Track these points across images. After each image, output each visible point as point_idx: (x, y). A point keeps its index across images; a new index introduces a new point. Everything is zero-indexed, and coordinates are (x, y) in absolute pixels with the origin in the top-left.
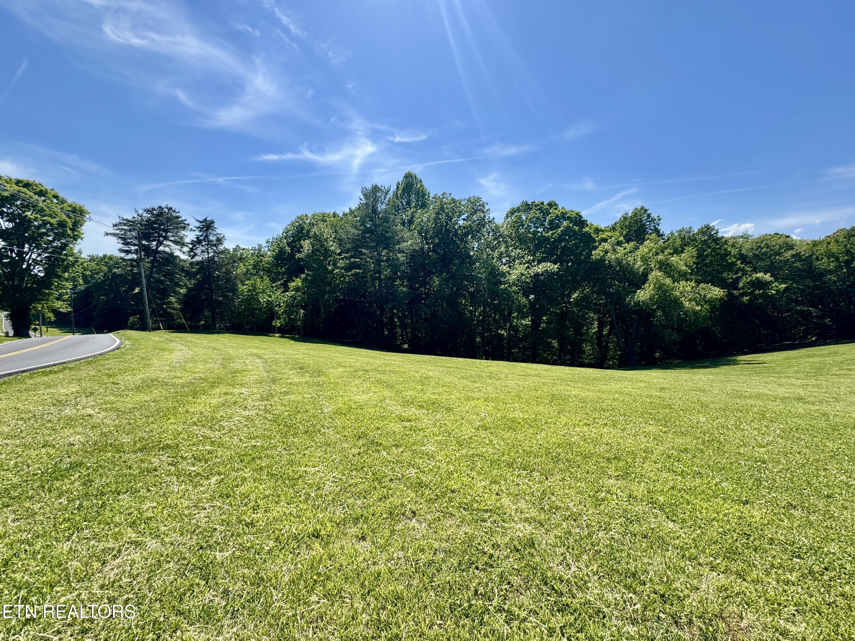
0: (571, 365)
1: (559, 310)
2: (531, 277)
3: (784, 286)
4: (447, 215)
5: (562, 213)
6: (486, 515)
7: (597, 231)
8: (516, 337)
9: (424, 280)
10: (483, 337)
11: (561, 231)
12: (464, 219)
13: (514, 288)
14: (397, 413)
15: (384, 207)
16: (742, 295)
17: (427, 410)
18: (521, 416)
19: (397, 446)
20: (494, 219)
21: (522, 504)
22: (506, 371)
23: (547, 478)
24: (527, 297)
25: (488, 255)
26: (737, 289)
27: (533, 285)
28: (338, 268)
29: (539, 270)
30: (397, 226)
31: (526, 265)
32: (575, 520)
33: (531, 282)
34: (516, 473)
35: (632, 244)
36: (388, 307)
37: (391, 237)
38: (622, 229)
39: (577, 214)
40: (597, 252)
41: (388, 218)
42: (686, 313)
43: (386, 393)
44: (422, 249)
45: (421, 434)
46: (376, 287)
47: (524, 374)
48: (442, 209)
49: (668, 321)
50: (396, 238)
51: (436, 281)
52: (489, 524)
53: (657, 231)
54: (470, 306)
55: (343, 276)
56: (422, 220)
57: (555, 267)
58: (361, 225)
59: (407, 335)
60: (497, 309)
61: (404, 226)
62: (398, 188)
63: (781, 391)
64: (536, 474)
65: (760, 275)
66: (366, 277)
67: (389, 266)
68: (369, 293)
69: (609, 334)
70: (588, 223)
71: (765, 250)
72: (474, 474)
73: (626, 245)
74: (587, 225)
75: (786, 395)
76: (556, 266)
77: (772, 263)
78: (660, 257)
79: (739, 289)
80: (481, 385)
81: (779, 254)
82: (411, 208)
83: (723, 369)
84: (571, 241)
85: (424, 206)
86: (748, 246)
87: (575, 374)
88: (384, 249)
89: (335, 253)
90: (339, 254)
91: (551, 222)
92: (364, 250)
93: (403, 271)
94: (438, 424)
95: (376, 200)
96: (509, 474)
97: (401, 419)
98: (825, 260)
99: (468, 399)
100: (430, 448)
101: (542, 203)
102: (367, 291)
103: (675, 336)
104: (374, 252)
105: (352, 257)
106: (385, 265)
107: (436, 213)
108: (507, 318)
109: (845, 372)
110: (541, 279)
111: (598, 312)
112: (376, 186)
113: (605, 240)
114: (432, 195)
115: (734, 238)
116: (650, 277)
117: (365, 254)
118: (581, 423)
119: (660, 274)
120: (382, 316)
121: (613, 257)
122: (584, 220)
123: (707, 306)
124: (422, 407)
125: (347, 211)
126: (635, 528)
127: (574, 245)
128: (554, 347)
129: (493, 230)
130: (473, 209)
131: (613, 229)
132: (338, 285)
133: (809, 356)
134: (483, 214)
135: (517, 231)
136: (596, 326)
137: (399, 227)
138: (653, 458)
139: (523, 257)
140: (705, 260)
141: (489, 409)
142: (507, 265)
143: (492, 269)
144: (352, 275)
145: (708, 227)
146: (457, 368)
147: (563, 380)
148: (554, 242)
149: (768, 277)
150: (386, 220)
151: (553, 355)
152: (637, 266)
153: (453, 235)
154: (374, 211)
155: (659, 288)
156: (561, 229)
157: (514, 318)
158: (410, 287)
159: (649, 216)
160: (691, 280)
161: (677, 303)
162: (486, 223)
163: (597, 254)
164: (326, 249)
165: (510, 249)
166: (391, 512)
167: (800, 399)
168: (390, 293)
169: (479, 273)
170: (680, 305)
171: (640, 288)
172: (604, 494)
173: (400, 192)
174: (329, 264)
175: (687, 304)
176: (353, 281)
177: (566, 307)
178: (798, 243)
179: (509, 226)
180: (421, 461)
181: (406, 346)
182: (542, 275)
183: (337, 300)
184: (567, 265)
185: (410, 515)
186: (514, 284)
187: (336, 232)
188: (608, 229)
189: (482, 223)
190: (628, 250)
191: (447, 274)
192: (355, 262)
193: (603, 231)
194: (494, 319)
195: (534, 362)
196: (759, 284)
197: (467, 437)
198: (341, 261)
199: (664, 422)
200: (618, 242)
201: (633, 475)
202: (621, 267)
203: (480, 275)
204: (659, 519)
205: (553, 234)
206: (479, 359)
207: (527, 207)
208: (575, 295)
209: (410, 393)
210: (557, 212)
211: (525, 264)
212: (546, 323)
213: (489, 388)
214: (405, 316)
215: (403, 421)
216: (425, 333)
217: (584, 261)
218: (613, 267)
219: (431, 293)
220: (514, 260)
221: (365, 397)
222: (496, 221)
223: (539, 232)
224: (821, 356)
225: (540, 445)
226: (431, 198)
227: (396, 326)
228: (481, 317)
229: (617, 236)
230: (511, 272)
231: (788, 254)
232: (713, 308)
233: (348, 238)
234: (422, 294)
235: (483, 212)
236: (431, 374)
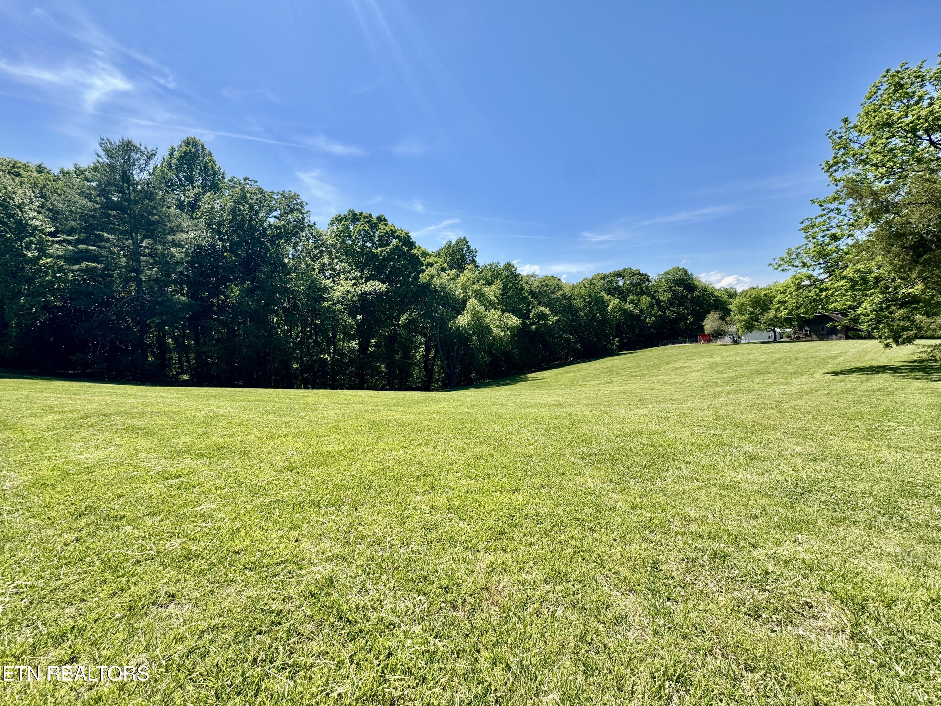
0: (400, 389)
1: (388, 332)
2: (357, 295)
3: (556, 318)
4: (251, 207)
5: (391, 230)
6: (279, 569)
7: (425, 254)
8: (341, 362)
9: (217, 287)
10: (301, 362)
11: (391, 250)
12: (276, 217)
13: (339, 307)
14: (159, 468)
15: (145, 176)
16: (532, 324)
17: (210, 458)
18: (336, 448)
19: (153, 514)
20: (315, 223)
21: (326, 544)
22: (327, 400)
23: (356, 509)
24: (354, 318)
25: (308, 266)
26: (528, 318)
27: (361, 305)
28: (50, 256)
29: (367, 289)
30: (169, 207)
31: (353, 282)
32: (379, 544)
33: (359, 300)
34: (323, 511)
35: (454, 271)
36: (153, 322)
37: (158, 222)
38: (446, 256)
39: (406, 234)
40: (424, 275)
41: (152, 193)
42: (494, 338)
43: (142, 443)
44: (213, 246)
45: (197, 490)
46: (130, 292)
47: (345, 402)
48: (244, 197)
49: (481, 344)
50: (168, 225)
51: (235, 291)
52: (281, 577)
53: (474, 262)
54: (285, 325)
55: (60, 269)
56: (213, 208)
57: (382, 287)
58: (98, 195)
59: (188, 362)
60: (318, 330)
61: (182, 210)
62: (171, 155)
63: (550, 400)
64: (345, 508)
65: (543, 308)
66: (112, 276)
67: (155, 263)
68: (117, 300)
69: (434, 358)
70: (416, 245)
71: (545, 288)
72: (269, 524)
73: (449, 272)
74: (416, 247)
75: (553, 402)
76: (385, 286)
77: (550, 300)
78: (476, 287)
79: (530, 319)
80: (291, 419)
81: (553, 293)
82: (194, 187)
83: (519, 385)
84: (400, 261)
85: (215, 188)
86: (536, 284)
87: (399, 398)
88: (145, 237)
89: (42, 231)
90: (51, 234)
91: (381, 238)
92: (105, 235)
93: (181, 273)
94: (224, 474)
95: (129, 163)
96: (314, 515)
97: (164, 476)
98: (578, 300)
99: (273, 437)
100: (208, 506)
101: (370, 216)
102: (113, 297)
103: (487, 359)
104: (127, 239)
105: (79, 241)
106: (147, 261)
107: (235, 202)
108: (332, 341)
109: (585, 383)
110: (369, 299)
111: (425, 335)
112: (129, 142)
113: (431, 265)
114: (227, 178)
115: (528, 276)
116: (468, 304)
117: (108, 240)
118: (399, 447)
119: (475, 302)
120: (142, 336)
121: (438, 282)
122: (412, 242)
123: (508, 333)
124: (202, 455)
125: (69, 167)
126: (433, 535)
127: (403, 266)
128: (382, 372)
129: (314, 236)
130: (289, 206)
131: (439, 255)
132: (51, 283)
133: (569, 372)
134: (301, 216)
135: (343, 242)
136: (423, 349)
137: (173, 210)
138: (455, 468)
139: (349, 272)
140: (508, 292)
141: (298, 446)
142: (331, 279)
143: (312, 282)
144: (81, 270)
145: (509, 264)
146: (262, 401)
147: (385, 405)
148: (383, 260)
149: (547, 311)
150: (150, 196)
151: (382, 380)
152: (458, 293)
153: (260, 234)
154: (126, 178)
155: (475, 315)
156: (391, 247)
157: (339, 340)
158: (193, 295)
159: (468, 247)
160: (498, 310)
161: (487, 329)
162: (305, 227)
163: (424, 277)
164: (19, 223)
165: (335, 261)
166: (131, 607)
167: (559, 405)
168: (157, 303)
169: (295, 285)
170: (489, 330)
171: (460, 314)
172: (410, 511)
173: (174, 161)
174: (28, 249)
175: (495, 330)
176: (85, 280)
177: (394, 329)
178: (564, 285)
179: (333, 235)
180: (192, 526)
181: (186, 377)
182: (370, 294)
183: (46, 307)
184: (396, 286)
185: (166, 600)
186: (339, 302)
187: (43, 197)
188: (435, 254)
189: (300, 225)
190: (450, 277)
191: (252, 283)
192: (87, 251)
193: (429, 255)
194: (316, 341)
195: (361, 388)
196: (542, 316)
197: (265, 482)
198: (57, 246)
199: (470, 435)
200: (443, 268)
201: (438, 488)
202: (445, 293)
203: (297, 288)
204: (453, 521)
205: (382, 251)
206: (297, 388)
207: (355, 218)
208: (404, 318)
209: (186, 439)
210: (387, 228)
211: (351, 280)
212: (374, 346)
213: (301, 422)
214: (185, 337)
215: (167, 479)
216: (218, 358)
217: (412, 283)
218: (438, 292)
219: (227, 306)
220: (339, 274)
221: (101, 454)
222: (317, 226)
223: (367, 247)
224: (575, 372)
225: (354, 476)
226: (226, 180)
227: (170, 351)
228: (299, 339)
229: (441, 262)
230: (336, 288)
231: (559, 293)
232: (513, 335)
233: (71, 211)
234: (214, 306)
235: (302, 213)
236: (221, 411)
